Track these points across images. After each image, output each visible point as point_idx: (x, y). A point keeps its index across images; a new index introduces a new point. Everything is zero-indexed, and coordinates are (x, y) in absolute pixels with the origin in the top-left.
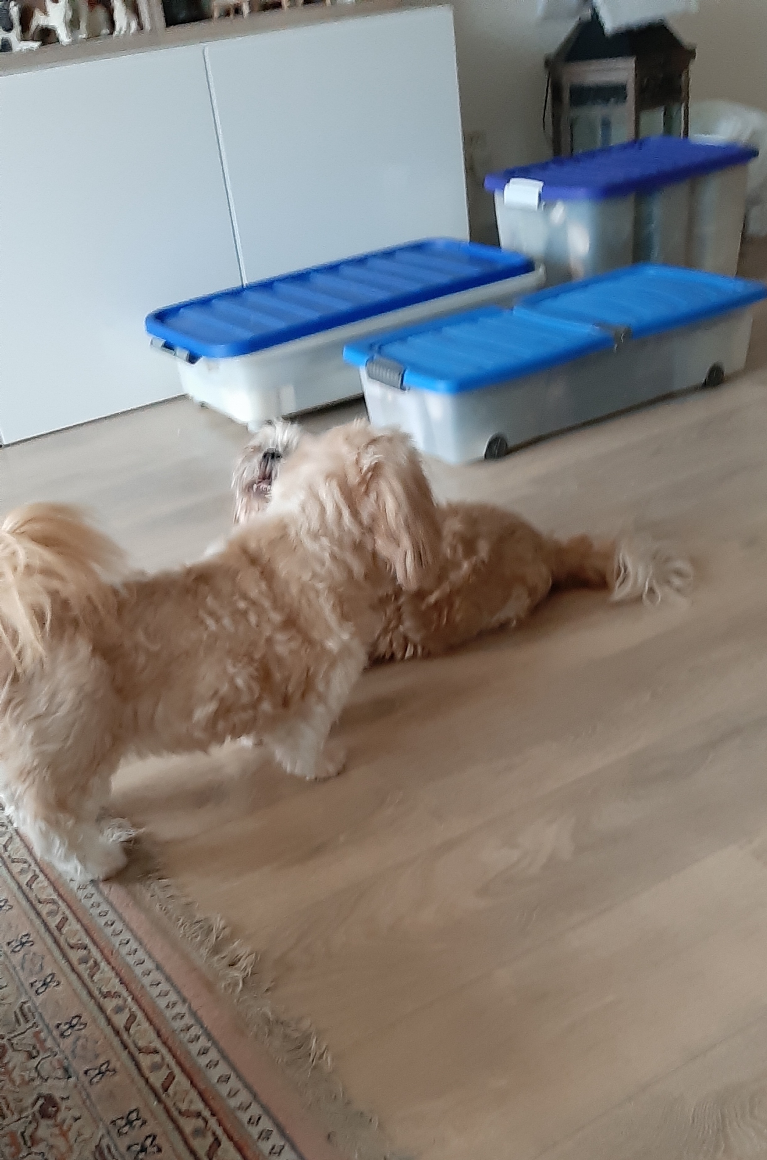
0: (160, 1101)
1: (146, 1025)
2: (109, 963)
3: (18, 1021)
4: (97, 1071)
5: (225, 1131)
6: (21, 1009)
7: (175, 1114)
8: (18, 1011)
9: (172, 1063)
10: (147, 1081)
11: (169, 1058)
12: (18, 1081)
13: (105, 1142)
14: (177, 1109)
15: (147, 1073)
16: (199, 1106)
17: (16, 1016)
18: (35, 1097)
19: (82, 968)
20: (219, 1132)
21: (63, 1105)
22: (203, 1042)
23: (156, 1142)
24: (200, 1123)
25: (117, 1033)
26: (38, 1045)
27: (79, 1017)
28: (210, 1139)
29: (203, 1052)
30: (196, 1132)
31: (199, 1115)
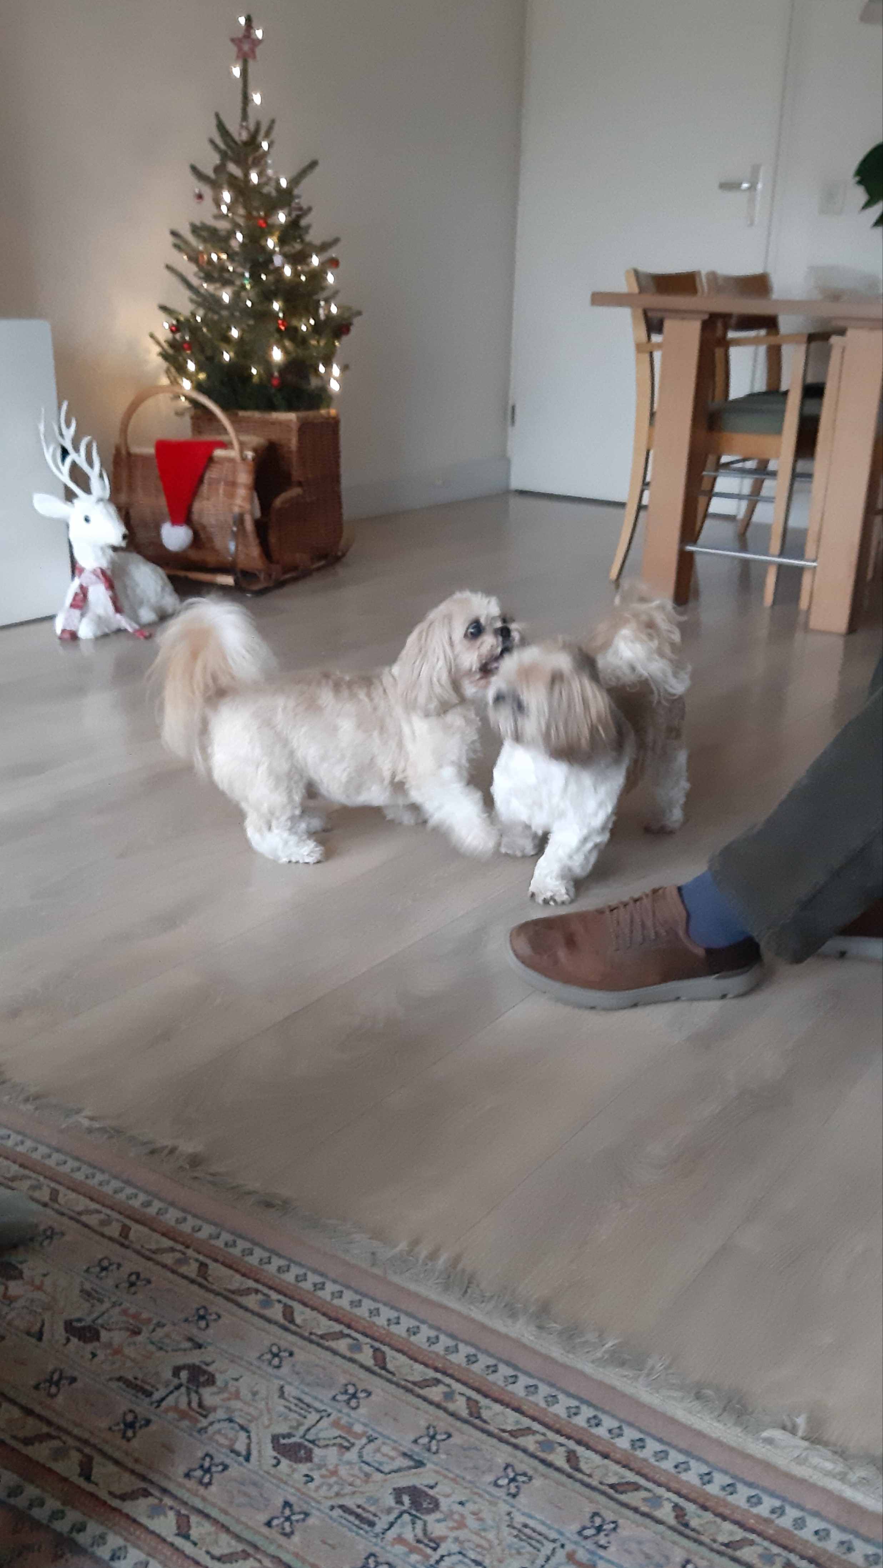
0: (126, 1247)
1: (73, 1195)
5: (205, 1255)
7: (147, 1253)
9: (121, 1217)
10: (103, 1235)
11: (115, 1215)
14: (148, 1250)
16: (167, 1243)
20: (201, 1258)
22: (142, 1197)
23: (142, 1277)
24: (178, 1255)
28: (195, 1266)
29: (147, 1204)
30: (179, 1262)
31: (172, 1250)
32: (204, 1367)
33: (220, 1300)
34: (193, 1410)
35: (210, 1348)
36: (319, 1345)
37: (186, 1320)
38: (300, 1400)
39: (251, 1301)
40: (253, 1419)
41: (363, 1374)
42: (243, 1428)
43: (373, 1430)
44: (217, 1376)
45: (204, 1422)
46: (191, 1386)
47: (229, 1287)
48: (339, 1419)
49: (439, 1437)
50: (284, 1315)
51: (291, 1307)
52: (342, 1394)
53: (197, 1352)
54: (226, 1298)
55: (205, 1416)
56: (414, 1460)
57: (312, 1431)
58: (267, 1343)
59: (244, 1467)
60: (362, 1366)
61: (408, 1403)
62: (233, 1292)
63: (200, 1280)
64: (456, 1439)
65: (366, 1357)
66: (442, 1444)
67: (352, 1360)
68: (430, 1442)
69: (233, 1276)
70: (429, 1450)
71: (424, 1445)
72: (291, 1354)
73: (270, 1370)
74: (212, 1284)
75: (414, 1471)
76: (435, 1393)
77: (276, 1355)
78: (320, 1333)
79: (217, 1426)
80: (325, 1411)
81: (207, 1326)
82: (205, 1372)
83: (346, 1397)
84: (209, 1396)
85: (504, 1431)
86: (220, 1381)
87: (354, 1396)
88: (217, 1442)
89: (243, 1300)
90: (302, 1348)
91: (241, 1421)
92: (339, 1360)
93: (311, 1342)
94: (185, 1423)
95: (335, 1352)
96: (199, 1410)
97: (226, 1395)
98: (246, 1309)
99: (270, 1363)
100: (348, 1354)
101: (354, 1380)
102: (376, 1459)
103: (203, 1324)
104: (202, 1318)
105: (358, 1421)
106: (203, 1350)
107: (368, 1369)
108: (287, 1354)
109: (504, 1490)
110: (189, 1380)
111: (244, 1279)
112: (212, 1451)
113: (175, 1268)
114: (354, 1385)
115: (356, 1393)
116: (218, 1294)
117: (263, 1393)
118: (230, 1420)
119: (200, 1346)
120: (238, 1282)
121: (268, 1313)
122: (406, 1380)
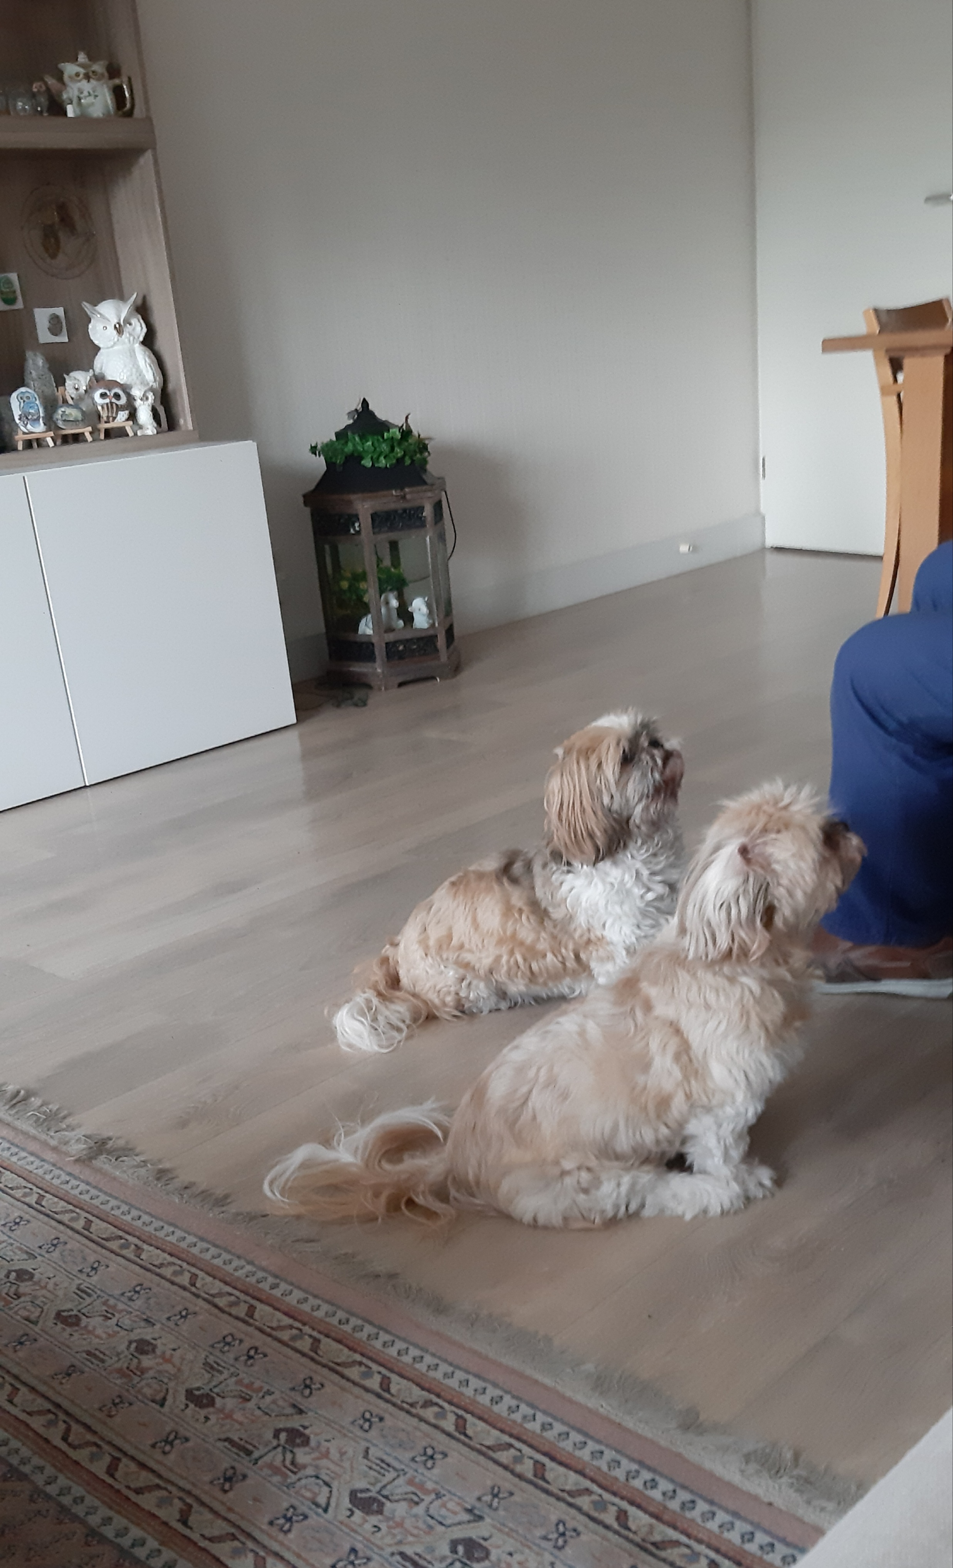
0: (250, 1325)
1: (209, 1279)
2: (151, 1245)
3: (81, 1298)
4: (179, 1317)
5: (320, 1332)
6: (78, 1289)
7: (268, 1330)
8: (77, 1291)
9: (248, 1299)
10: (230, 1314)
11: (242, 1297)
12: (104, 1336)
13: (211, 1360)
14: (268, 1327)
15: (227, 1309)
16: (287, 1321)
17: (77, 1294)
18: (127, 1343)
19: (124, 1252)
20: (315, 1334)
21: (159, 1342)
22: (271, 1281)
23: (259, 1351)
24: (294, 1332)
25: (184, 1288)
26: (110, 1311)
27: (141, 1285)
28: (309, 1341)
29: (274, 1287)
30: (294, 1338)
31: (291, 1327)
32: (301, 1429)
33: (325, 1371)
34: (285, 1467)
35: (310, 1414)
36: (408, 1412)
37: (293, 1389)
38: (383, 1461)
39: (354, 1373)
40: (338, 1476)
41: (442, 1437)
42: (327, 1484)
43: (442, 1487)
44: (312, 1436)
45: (293, 1478)
46: (287, 1446)
47: (336, 1360)
48: (415, 1477)
49: (501, 1496)
50: (381, 1384)
51: (389, 1378)
52: (421, 1456)
53: (297, 1417)
54: (332, 1370)
55: (295, 1473)
56: (475, 1515)
57: (389, 1487)
58: (362, 1409)
59: (322, 1517)
60: (444, 1431)
61: (478, 1464)
62: (338, 1364)
63: (312, 1354)
64: (516, 1498)
65: (449, 1424)
66: (502, 1502)
67: (436, 1427)
68: (492, 1500)
69: (341, 1350)
70: (490, 1506)
71: (486, 1502)
72: (381, 1419)
73: (360, 1433)
74: (322, 1357)
75: (472, 1525)
76: (504, 1457)
77: (367, 1421)
78: (410, 1401)
79: (303, 1482)
80: (403, 1470)
81: (311, 1393)
82: (302, 1435)
83: (424, 1458)
84: (302, 1456)
85: (563, 1491)
86: (313, 1443)
87: (432, 1457)
88: (303, 1496)
89: (347, 1372)
90: (391, 1414)
91: (326, 1479)
92: (423, 1426)
93: (402, 1409)
94: (276, 1479)
95: (421, 1419)
96: (291, 1467)
97: (316, 1454)
98: (348, 1380)
99: (361, 1427)
100: (433, 1421)
101: (435, 1444)
102: (442, 1513)
103: (307, 1392)
104: (307, 1386)
105: (430, 1479)
106: (304, 1415)
107: (449, 1435)
108: (377, 1420)
109: (551, 1544)
110: (287, 1441)
111: (351, 1353)
112: (296, 1503)
113: (291, 1343)
114: (433, 1448)
115: (433, 1455)
116: (324, 1366)
117: (350, 1453)
118: (317, 1477)
119: (301, 1412)
120: (345, 1355)
121: (368, 1383)
122: (481, 1444)
